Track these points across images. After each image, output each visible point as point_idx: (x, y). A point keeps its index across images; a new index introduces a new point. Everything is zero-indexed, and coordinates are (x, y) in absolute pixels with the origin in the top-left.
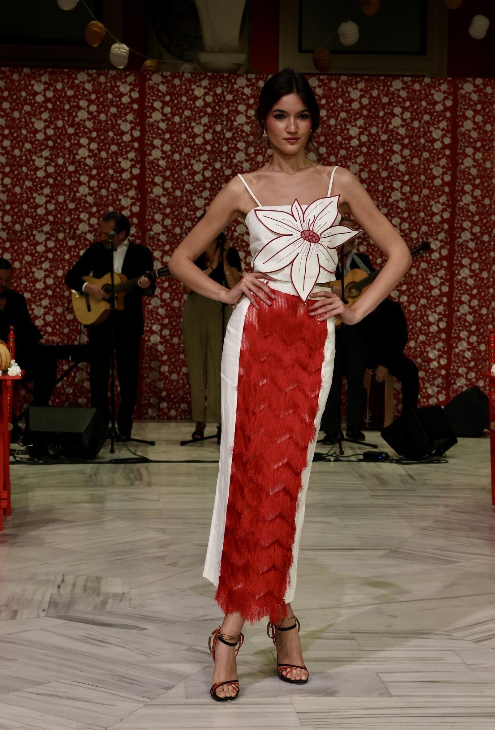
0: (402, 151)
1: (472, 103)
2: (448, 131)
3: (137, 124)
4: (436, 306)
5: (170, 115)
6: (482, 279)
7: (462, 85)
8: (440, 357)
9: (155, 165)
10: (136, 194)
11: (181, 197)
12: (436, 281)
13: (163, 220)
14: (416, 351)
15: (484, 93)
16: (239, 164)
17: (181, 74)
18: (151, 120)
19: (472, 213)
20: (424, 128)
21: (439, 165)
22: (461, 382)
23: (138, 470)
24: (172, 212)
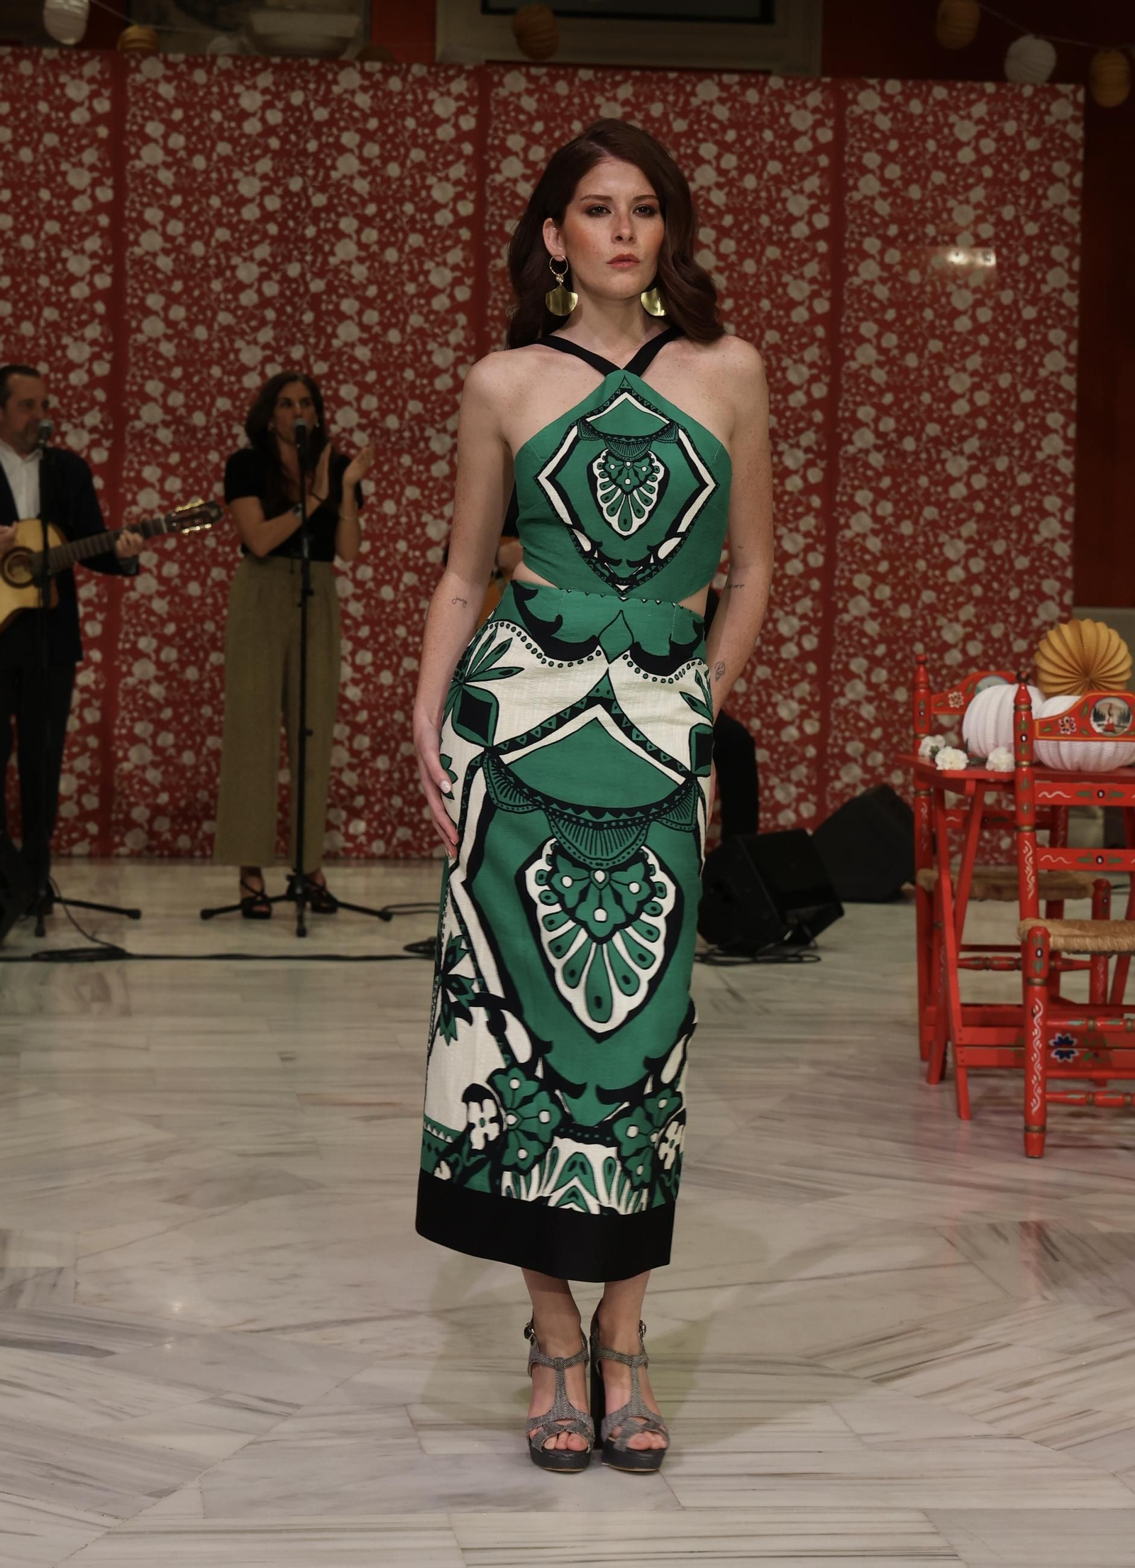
0: (717, 242)
1: (877, 135)
2: (822, 199)
3: (105, 172)
4: (795, 599)
5: (182, 154)
6: (900, 538)
7: (856, 94)
8: (804, 715)
9: (147, 267)
10: (102, 335)
11: (208, 343)
12: (795, 542)
13: (165, 395)
14: (748, 701)
15: (904, 113)
16: (342, 267)
17: (209, 58)
18: (139, 164)
19: (877, 385)
20: (768, 190)
21: (802, 277)
22: (851, 775)
23: (100, 977)
24: (187, 376)
